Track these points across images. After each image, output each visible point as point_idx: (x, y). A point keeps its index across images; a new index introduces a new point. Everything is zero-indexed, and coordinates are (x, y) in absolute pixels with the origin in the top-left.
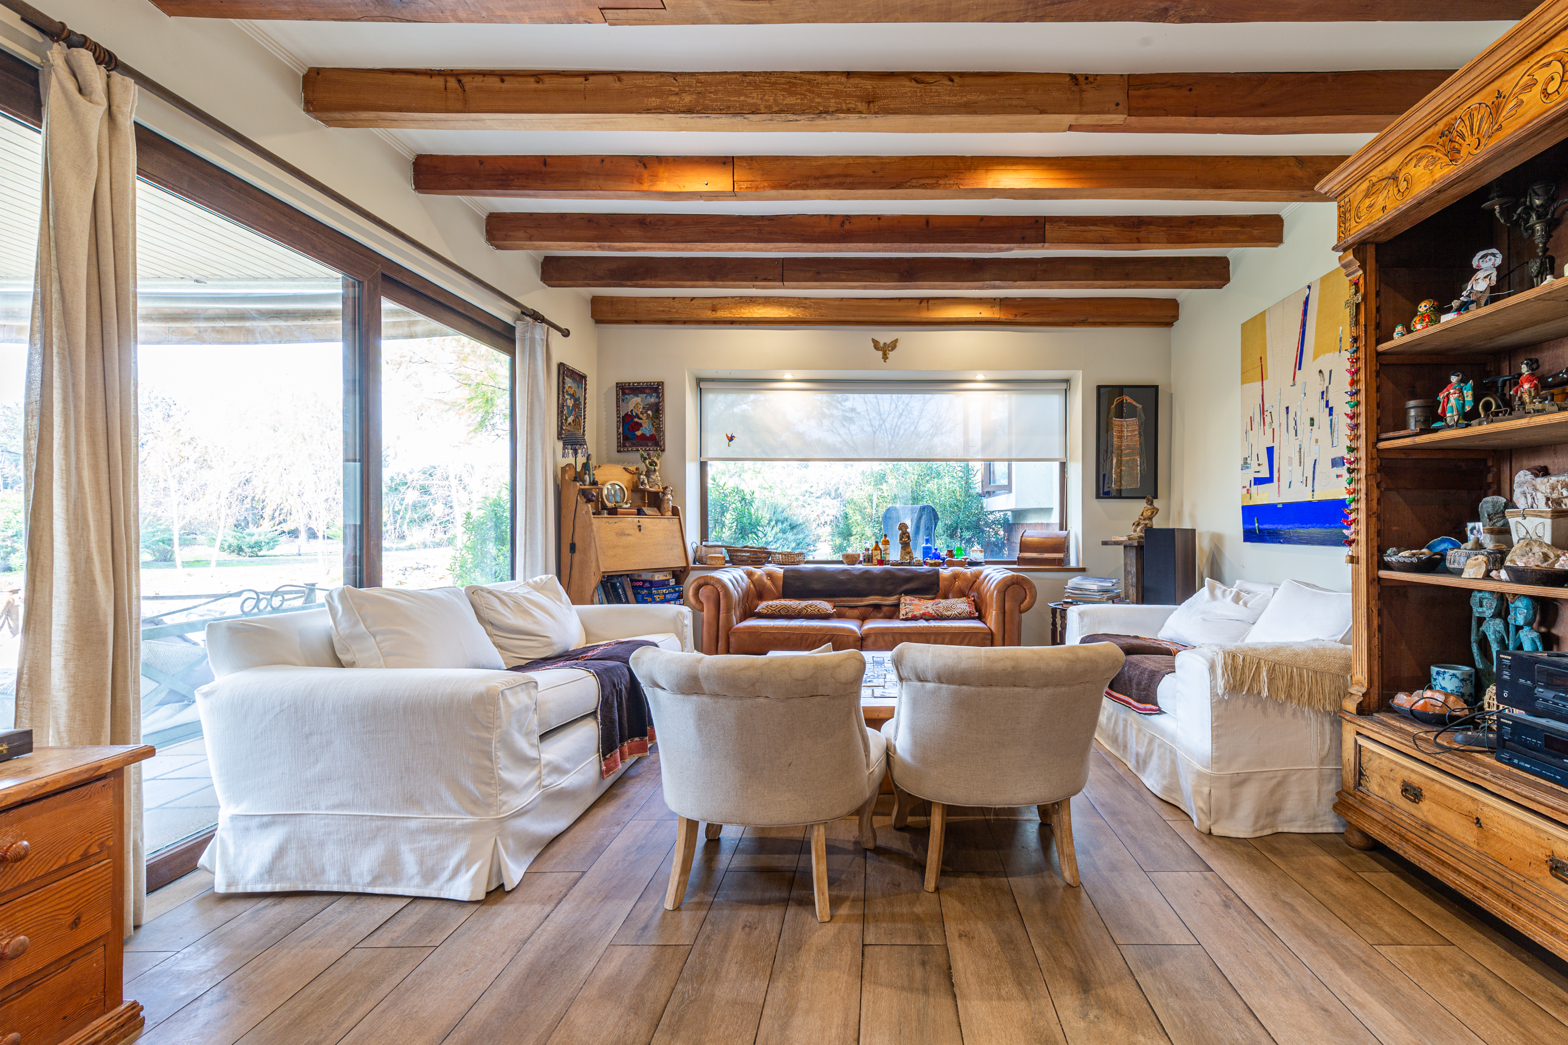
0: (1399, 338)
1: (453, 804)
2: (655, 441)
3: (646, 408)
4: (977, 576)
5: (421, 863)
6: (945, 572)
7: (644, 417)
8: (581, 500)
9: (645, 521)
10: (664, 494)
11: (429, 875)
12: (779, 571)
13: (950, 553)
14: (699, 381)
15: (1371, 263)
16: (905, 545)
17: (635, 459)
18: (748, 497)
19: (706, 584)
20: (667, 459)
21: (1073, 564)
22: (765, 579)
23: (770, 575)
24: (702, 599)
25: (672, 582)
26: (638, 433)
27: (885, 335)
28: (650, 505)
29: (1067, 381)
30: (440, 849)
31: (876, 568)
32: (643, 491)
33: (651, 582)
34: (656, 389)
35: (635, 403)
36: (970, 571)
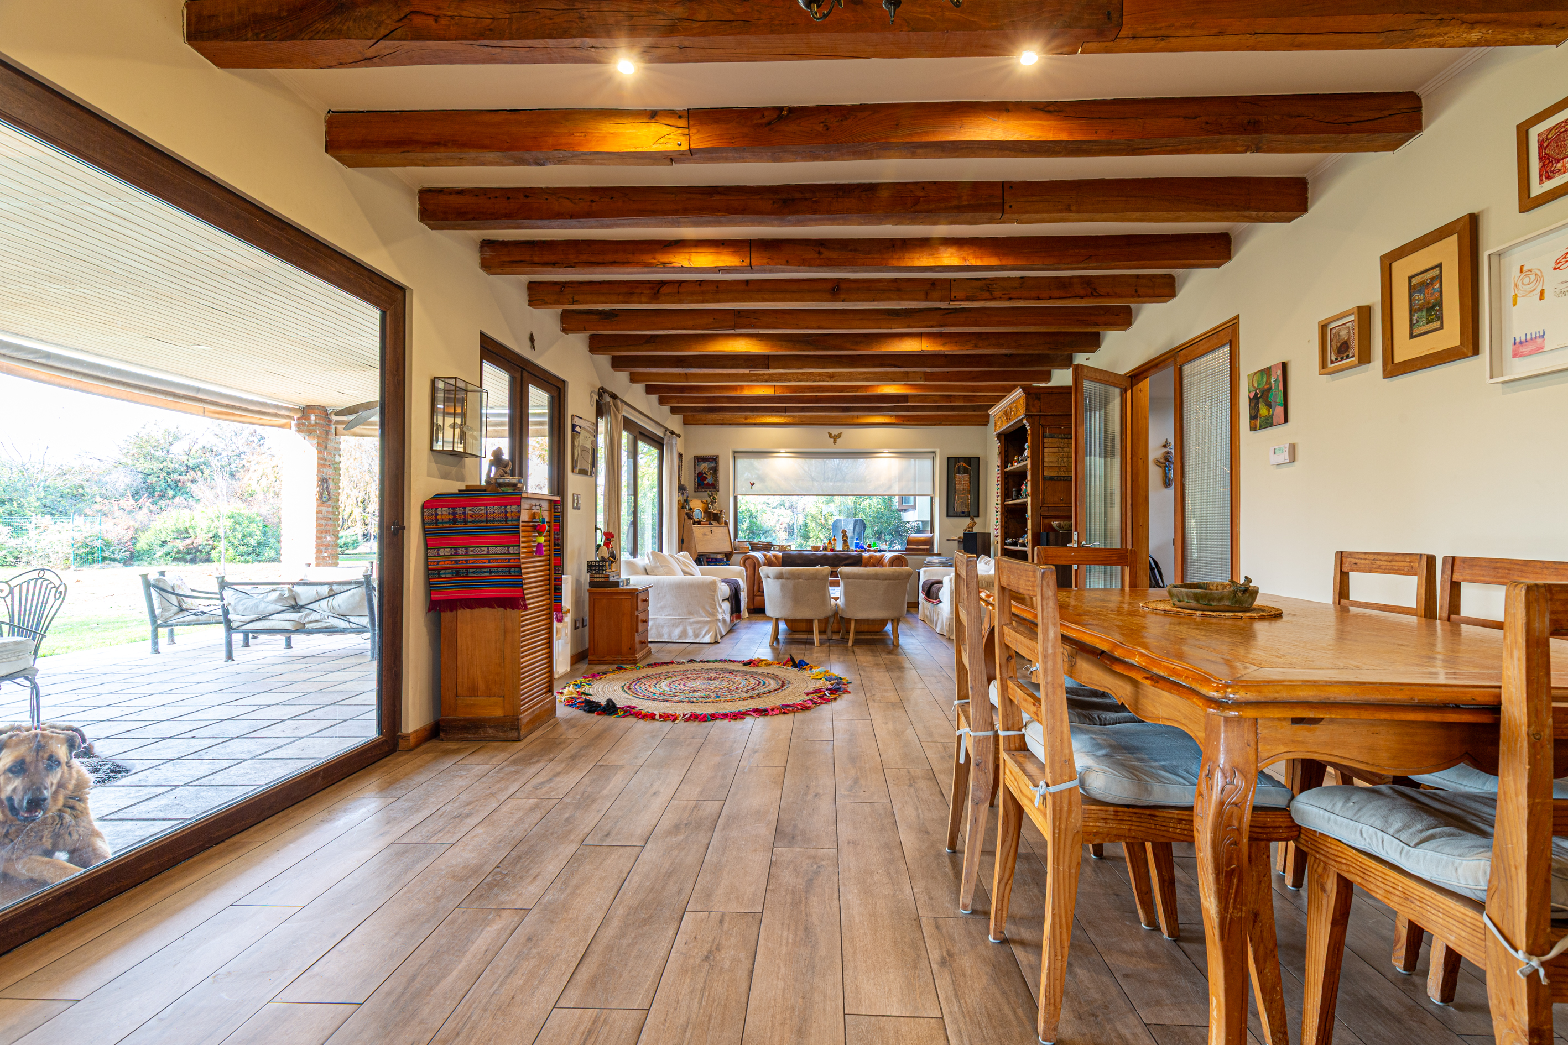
0: (1009, 468)
1: (703, 614)
2: (714, 486)
3: (709, 470)
4: (882, 557)
5: (694, 632)
6: (866, 555)
7: (708, 473)
8: (686, 517)
9: (714, 528)
10: (721, 514)
11: (696, 636)
12: (780, 554)
13: (870, 546)
14: (734, 453)
15: (1003, 441)
16: (845, 541)
17: (705, 494)
18: (754, 514)
19: (749, 558)
20: (720, 496)
21: (936, 552)
22: (772, 558)
23: (775, 556)
24: (747, 565)
25: (725, 559)
26: (705, 482)
27: (835, 430)
28: (714, 520)
29: (934, 452)
30: (700, 628)
31: (830, 553)
32: (711, 512)
33: (716, 559)
34: (715, 459)
35: (704, 466)
36: (879, 554)
